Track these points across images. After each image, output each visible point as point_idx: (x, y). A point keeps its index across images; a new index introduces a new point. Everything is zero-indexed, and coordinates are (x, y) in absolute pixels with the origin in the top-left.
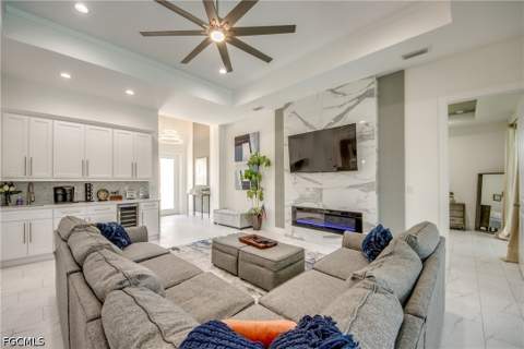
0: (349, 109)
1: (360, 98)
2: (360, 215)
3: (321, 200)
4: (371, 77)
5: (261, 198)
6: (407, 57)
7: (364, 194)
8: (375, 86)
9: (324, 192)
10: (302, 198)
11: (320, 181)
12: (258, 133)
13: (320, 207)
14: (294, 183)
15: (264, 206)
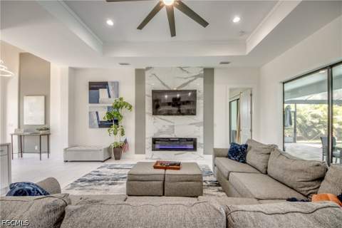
0: (190, 81)
1: (196, 77)
2: (196, 139)
3: (173, 133)
4: (201, 67)
5: (123, 134)
6: (222, 63)
7: (197, 128)
8: (202, 72)
9: (175, 128)
10: (160, 132)
11: (172, 121)
12: (118, 83)
13: (173, 137)
14: (154, 122)
15: (126, 140)
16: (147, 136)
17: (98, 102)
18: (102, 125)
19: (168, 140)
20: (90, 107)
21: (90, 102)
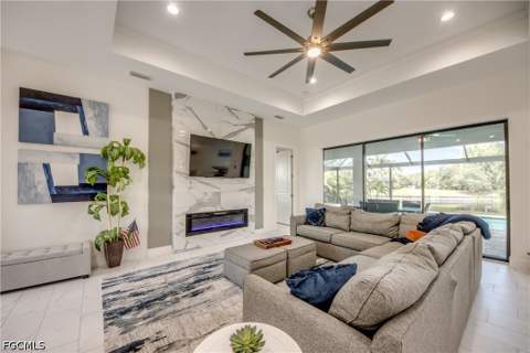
1: (248, 126)
2: (247, 210)
3: (219, 203)
4: (253, 115)
7: (248, 195)
8: (254, 122)
9: (222, 195)
11: (217, 185)
12: (106, 105)
13: (219, 209)
14: (190, 188)
15: (134, 223)
16: (175, 212)
17: (50, 141)
18: (60, 195)
19: (210, 215)
20: (20, 151)
21: (22, 139)
